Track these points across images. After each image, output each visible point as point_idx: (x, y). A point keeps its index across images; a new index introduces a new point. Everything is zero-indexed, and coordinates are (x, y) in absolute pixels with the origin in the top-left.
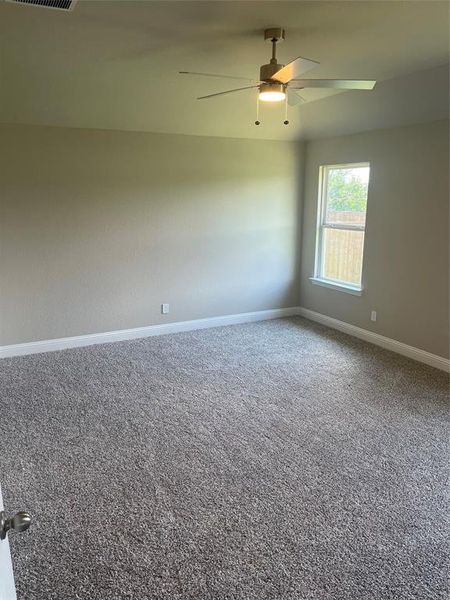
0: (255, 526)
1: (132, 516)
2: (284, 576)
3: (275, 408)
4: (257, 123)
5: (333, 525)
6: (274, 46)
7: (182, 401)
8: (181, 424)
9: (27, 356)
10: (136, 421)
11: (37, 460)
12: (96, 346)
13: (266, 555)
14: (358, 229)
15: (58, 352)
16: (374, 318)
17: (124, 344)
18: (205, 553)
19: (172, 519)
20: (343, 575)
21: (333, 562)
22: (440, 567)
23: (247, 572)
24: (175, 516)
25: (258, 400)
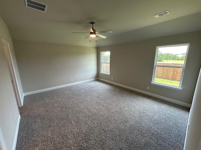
0: (96, 127)
1: (66, 130)
2: (104, 139)
3: (96, 99)
4: (90, 41)
5: (112, 124)
6: (93, 26)
7: (76, 100)
8: (77, 105)
9: (40, 93)
10: (66, 106)
11: (41, 119)
12: (56, 89)
13: (99, 134)
14: (108, 63)
15: (47, 91)
16: (112, 79)
17: (63, 88)
18: (85, 137)
19: (77, 129)
20: (116, 136)
21: (114, 133)
22: (135, 130)
23: (95, 140)
24: (77, 128)
25: (93, 97)
